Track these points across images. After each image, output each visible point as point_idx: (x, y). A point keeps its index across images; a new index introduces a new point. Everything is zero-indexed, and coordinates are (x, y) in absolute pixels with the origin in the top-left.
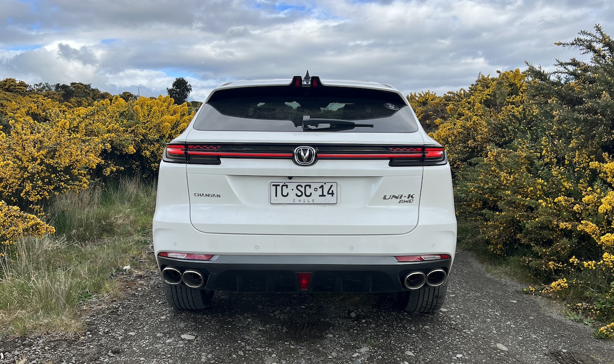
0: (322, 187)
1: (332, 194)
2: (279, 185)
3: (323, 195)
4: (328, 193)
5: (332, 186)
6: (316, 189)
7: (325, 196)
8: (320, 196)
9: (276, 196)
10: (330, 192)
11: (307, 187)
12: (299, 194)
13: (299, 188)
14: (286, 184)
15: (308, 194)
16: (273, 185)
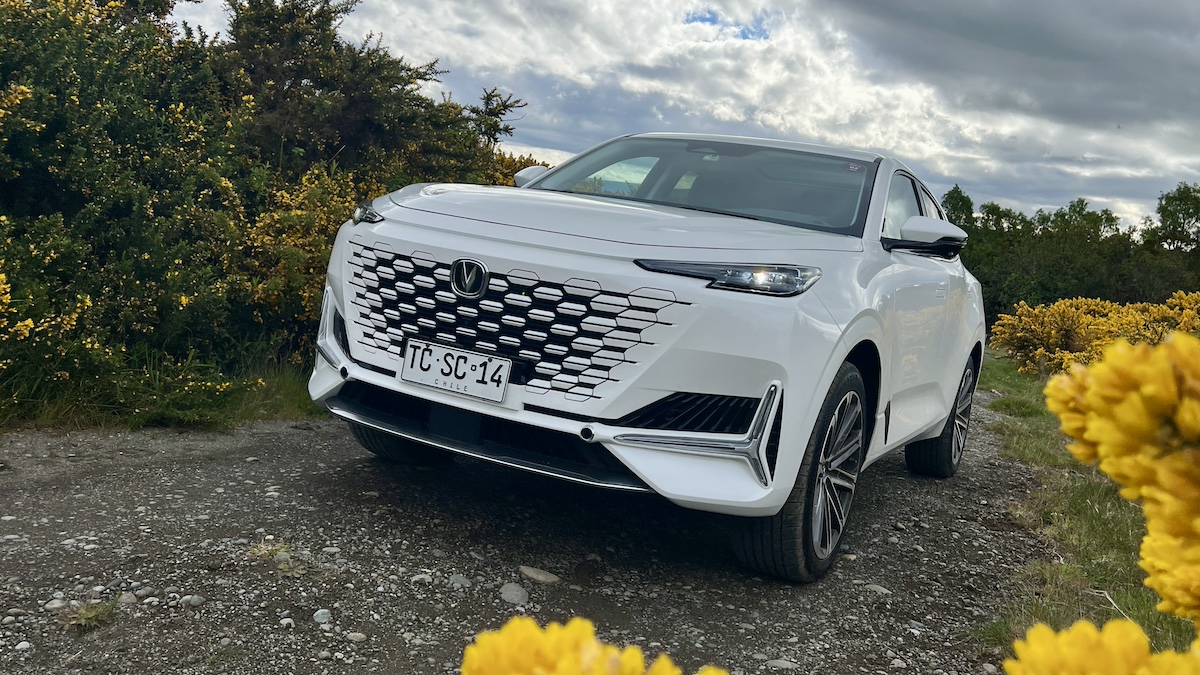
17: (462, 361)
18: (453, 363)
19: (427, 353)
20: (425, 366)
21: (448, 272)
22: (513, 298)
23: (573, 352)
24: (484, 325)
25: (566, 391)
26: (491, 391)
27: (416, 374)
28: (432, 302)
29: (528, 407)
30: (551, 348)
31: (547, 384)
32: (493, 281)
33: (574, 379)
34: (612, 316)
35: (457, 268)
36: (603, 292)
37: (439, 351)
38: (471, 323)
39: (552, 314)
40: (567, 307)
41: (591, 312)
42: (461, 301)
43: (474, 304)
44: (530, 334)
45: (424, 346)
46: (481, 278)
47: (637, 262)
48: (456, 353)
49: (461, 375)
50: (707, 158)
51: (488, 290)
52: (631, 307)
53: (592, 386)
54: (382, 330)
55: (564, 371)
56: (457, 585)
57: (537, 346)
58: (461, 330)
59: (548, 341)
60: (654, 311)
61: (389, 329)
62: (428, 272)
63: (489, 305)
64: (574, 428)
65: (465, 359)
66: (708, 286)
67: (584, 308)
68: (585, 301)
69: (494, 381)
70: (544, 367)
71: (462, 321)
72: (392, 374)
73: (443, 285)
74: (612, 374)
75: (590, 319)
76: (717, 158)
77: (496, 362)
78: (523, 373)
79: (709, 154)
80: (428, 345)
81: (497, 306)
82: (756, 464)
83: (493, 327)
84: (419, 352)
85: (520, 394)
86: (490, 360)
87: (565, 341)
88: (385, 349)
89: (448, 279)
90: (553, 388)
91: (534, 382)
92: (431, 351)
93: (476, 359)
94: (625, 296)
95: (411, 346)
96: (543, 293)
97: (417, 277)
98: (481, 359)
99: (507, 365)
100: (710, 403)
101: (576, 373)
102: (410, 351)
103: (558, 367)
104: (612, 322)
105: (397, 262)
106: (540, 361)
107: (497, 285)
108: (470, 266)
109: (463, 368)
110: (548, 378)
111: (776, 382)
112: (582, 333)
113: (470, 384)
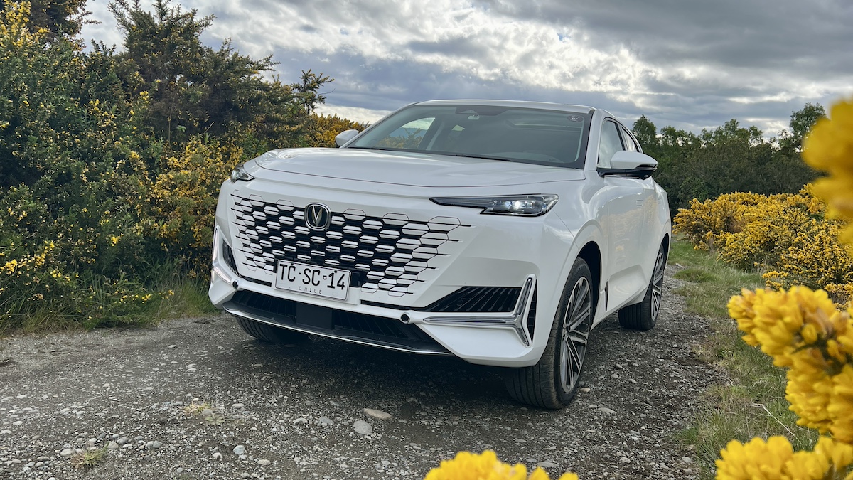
17: (316, 273)
18: (310, 275)
19: (292, 269)
20: (291, 278)
21: (302, 213)
22: (349, 229)
23: (392, 264)
24: (330, 248)
25: (389, 290)
26: (338, 293)
27: (285, 284)
28: (293, 234)
29: (364, 302)
30: (377, 262)
31: (375, 286)
32: (334, 218)
33: (394, 282)
34: (417, 237)
35: (308, 210)
36: (410, 222)
37: (300, 268)
38: (321, 247)
39: (376, 239)
40: (386, 233)
41: (402, 236)
42: (313, 233)
43: (322, 234)
44: (362, 253)
45: (289, 265)
46: (326, 216)
47: (432, 199)
48: (312, 268)
49: (316, 283)
50: (471, 118)
51: (331, 224)
52: (430, 231)
53: (406, 286)
54: (260, 255)
55: (387, 277)
56: (324, 424)
57: (367, 260)
58: (314, 252)
59: (375, 257)
60: (446, 232)
61: (264, 254)
62: (289, 214)
63: (331, 234)
64: (397, 314)
65: (319, 272)
66: (482, 213)
67: (397, 233)
68: (398, 228)
69: (340, 286)
70: (372, 274)
71: (314, 246)
72: (269, 284)
73: (300, 222)
74: (420, 277)
75: (403, 240)
76: (478, 118)
77: (340, 273)
78: (359, 279)
79: (472, 114)
80: (292, 264)
81: (337, 235)
82: (521, 331)
83: (336, 249)
84: (286, 269)
85: (357, 294)
86: (336, 272)
87: (386, 256)
88: (263, 268)
89: (303, 218)
90: (380, 289)
91: (367, 285)
92: (294, 268)
93: (326, 271)
94: (426, 223)
95: (281, 265)
96: (369, 224)
97: (282, 218)
98: (330, 271)
99: (347, 275)
100: (487, 293)
101: (395, 277)
102: (280, 269)
103: (383, 274)
104: (417, 242)
105: (266, 208)
106: (370, 271)
107: (337, 220)
108: (318, 209)
109: (317, 278)
110: (376, 282)
111: (532, 276)
112: (397, 250)
113: (323, 288)
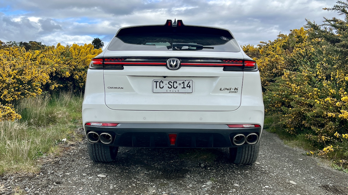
0: (183, 83)
1: (190, 87)
2: (158, 82)
3: (184, 88)
4: (187, 87)
5: (189, 82)
6: (180, 84)
7: (185, 88)
8: (182, 88)
9: (156, 88)
10: (188, 86)
11: (175, 83)
12: (170, 87)
13: (170, 83)
14: (162, 81)
15: (175, 87)
16: (155, 82)
